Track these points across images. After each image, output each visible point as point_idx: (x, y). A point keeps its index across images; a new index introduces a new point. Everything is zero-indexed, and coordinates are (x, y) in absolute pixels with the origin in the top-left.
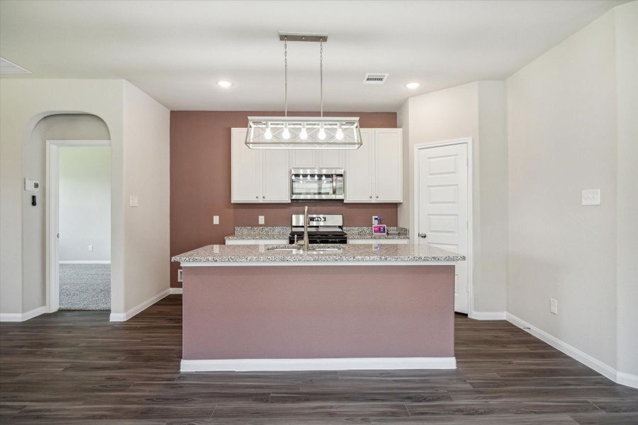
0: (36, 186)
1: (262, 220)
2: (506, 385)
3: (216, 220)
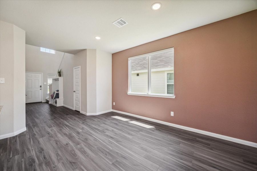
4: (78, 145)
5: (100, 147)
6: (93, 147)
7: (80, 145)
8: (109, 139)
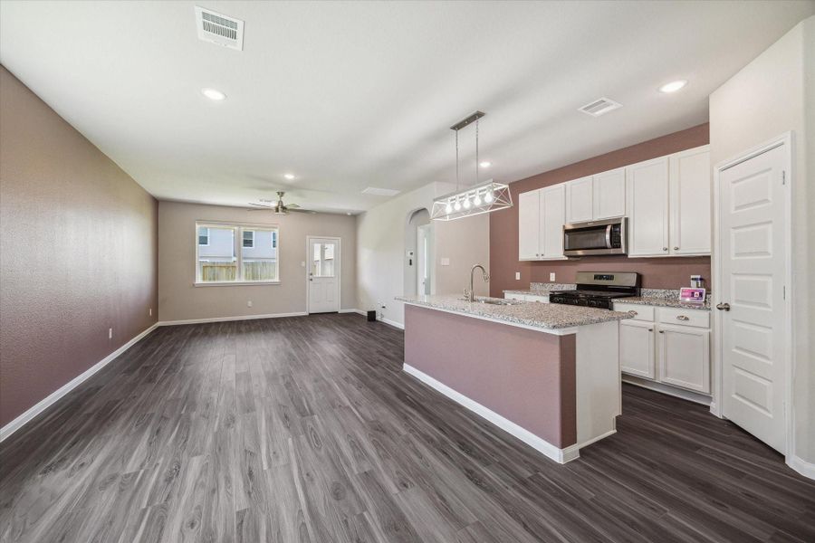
0: (411, 254)
1: (553, 277)
2: (572, 505)
3: (518, 276)
4: (367, 470)
5: (312, 450)
6: (329, 456)
7: (362, 472)
8: (265, 467)
